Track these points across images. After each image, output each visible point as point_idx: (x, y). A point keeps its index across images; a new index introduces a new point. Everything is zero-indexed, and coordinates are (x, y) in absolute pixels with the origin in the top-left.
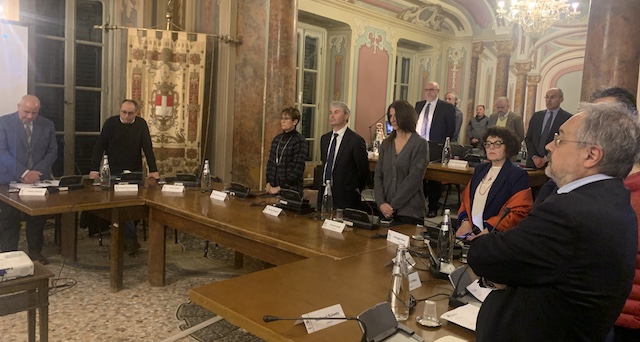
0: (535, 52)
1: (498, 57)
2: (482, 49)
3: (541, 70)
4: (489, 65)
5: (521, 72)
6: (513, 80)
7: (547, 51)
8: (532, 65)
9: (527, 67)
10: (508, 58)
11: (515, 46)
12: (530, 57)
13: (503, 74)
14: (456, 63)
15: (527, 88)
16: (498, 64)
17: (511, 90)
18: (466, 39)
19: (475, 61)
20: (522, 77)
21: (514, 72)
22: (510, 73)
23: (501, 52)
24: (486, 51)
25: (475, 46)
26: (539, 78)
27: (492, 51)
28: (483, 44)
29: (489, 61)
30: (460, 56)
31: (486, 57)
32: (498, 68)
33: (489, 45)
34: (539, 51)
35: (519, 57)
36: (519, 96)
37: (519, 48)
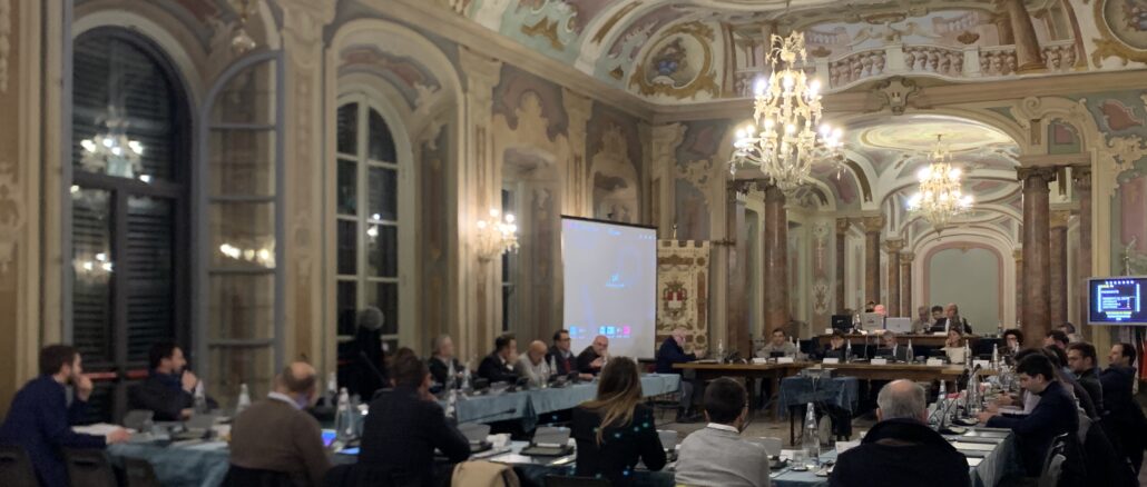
0: (905, 229)
1: (867, 234)
2: (848, 225)
3: (914, 247)
4: (857, 242)
5: (894, 249)
6: (885, 259)
7: (917, 228)
8: (904, 242)
9: (899, 245)
10: (877, 236)
11: (884, 222)
12: (901, 234)
13: (872, 252)
14: (820, 240)
15: (901, 267)
16: (867, 242)
17: (884, 269)
18: (830, 214)
19: (841, 239)
20: (894, 255)
21: (885, 251)
22: (881, 251)
23: (869, 229)
24: (852, 227)
25: (839, 221)
26: (912, 256)
27: (860, 228)
28: (848, 221)
29: (857, 239)
30: (825, 233)
31: (854, 234)
32: (867, 246)
33: (856, 221)
34: (910, 228)
35: (889, 234)
36: (894, 275)
37: (889, 225)
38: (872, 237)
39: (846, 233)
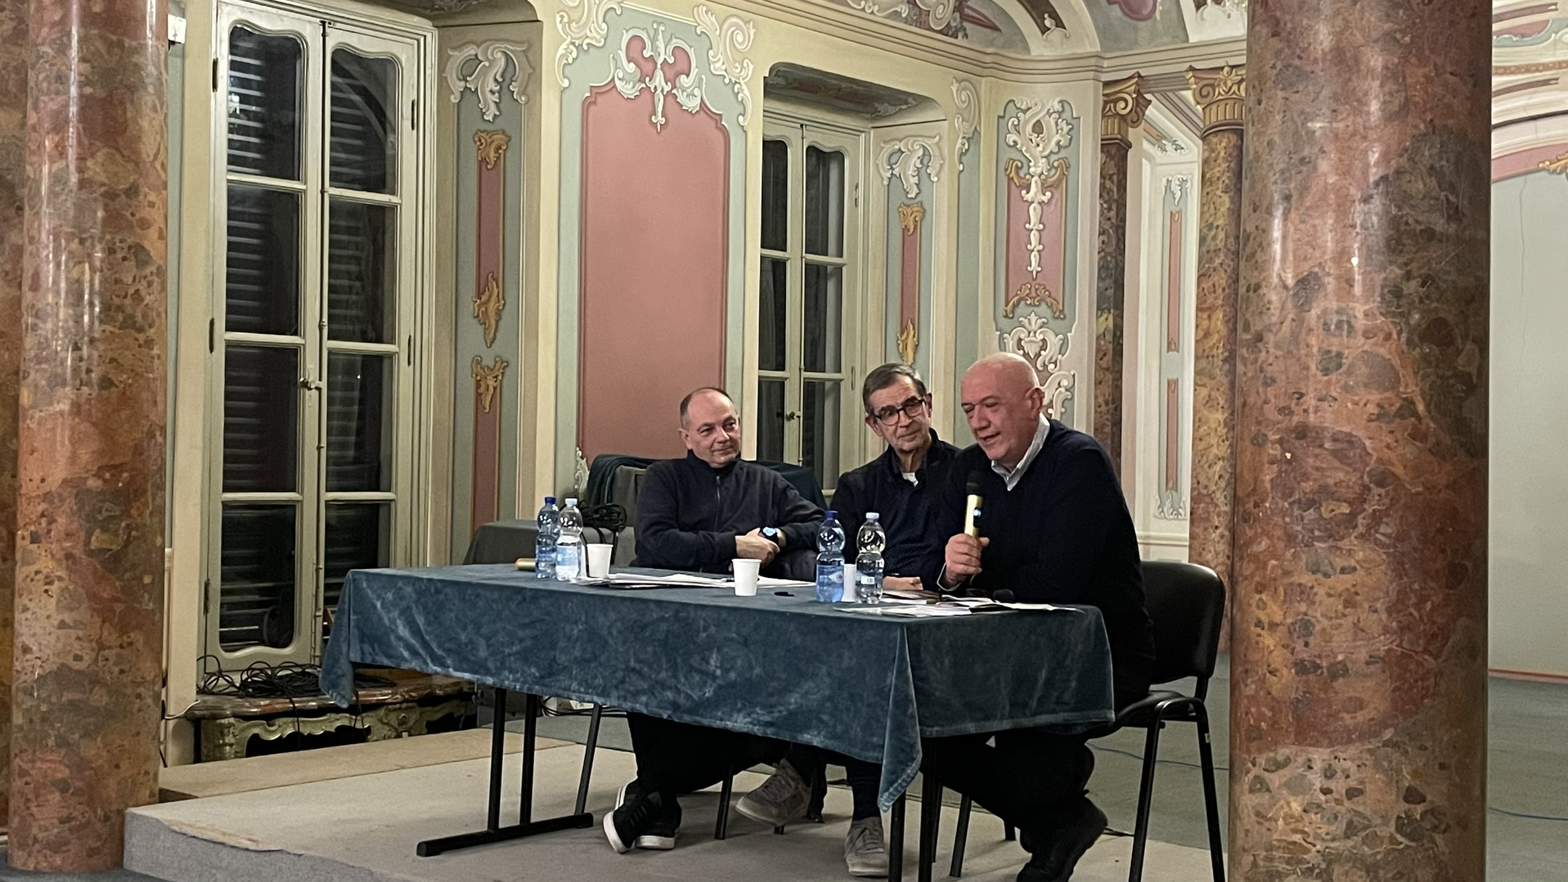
1: (1203, 138)
2: (1141, 104)
4: (1169, 169)
14: (1039, 167)
16: (1206, 165)
18: (1073, 67)
19: (1115, 156)
23: (1217, 115)
24: (1155, 112)
25: (1110, 92)
27: (1178, 110)
28: (1143, 84)
29: (1172, 157)
30: (1056, 137)
32: (1204, 180)
33: (1169, 88)
38: (1223, 144)
39: (1132, 134)
